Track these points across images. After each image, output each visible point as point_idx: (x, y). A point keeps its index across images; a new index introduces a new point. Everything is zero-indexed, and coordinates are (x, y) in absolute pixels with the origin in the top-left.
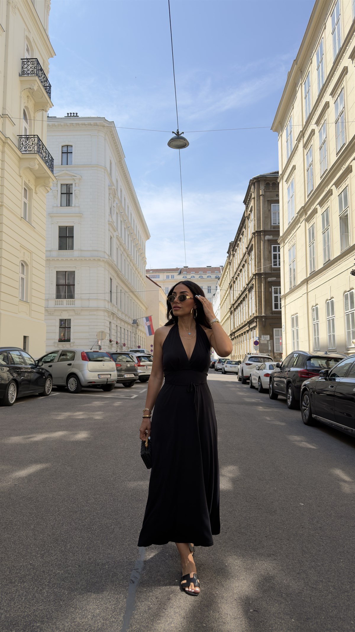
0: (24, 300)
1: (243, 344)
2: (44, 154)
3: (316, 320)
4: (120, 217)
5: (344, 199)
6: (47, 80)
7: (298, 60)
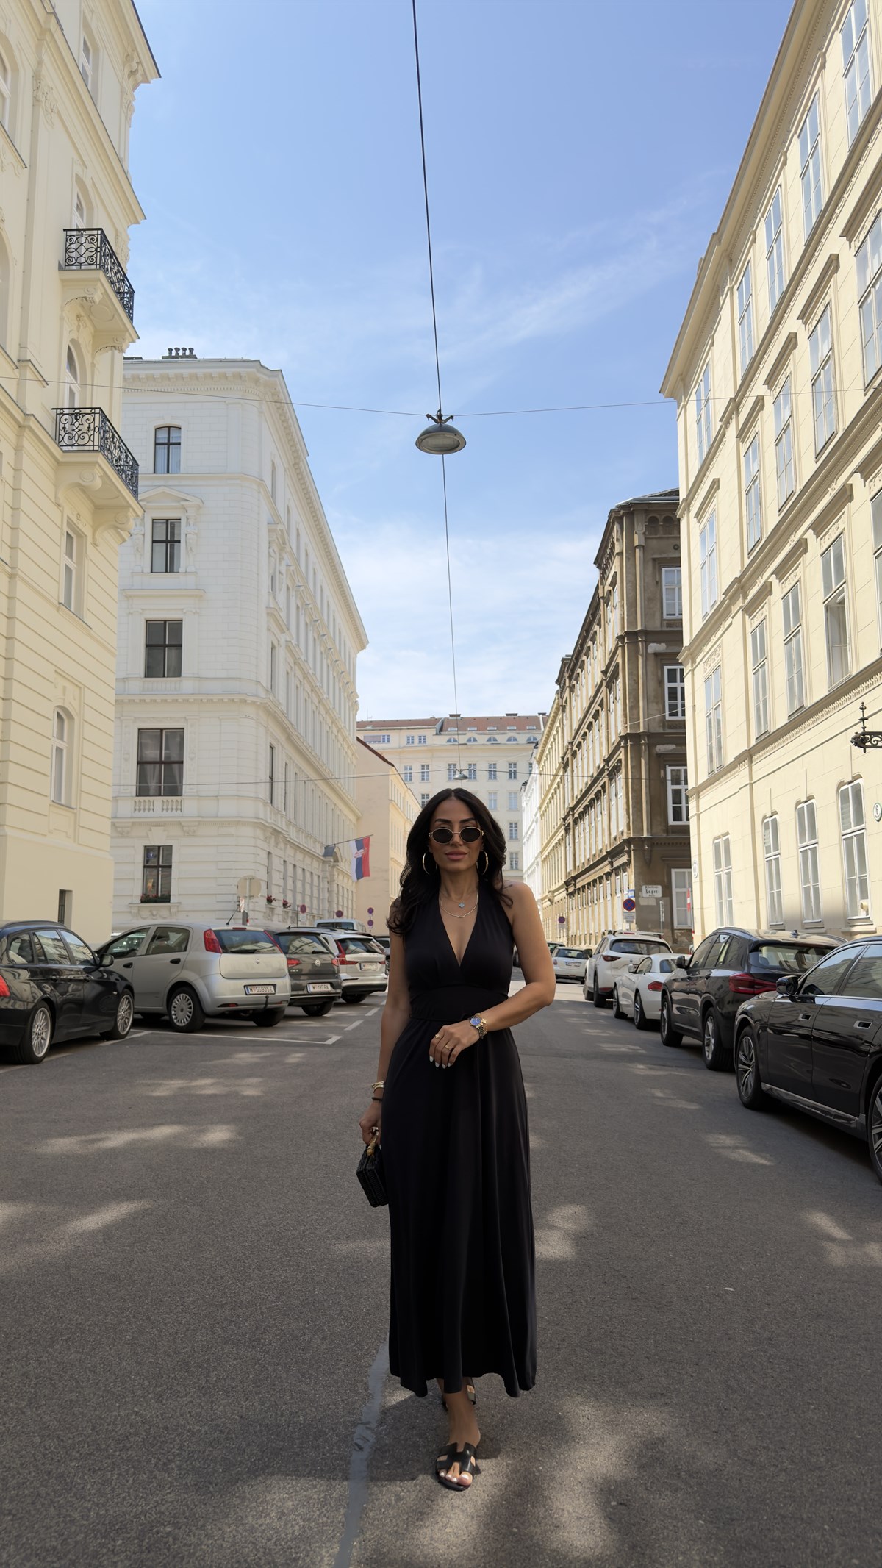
0: (63, 802)
1: (596, 907)
2: (116, 452)
3: (774, 851)
4: (296, 597)
5: (835, 564)
6: (124, 278)
7: (722, 233)
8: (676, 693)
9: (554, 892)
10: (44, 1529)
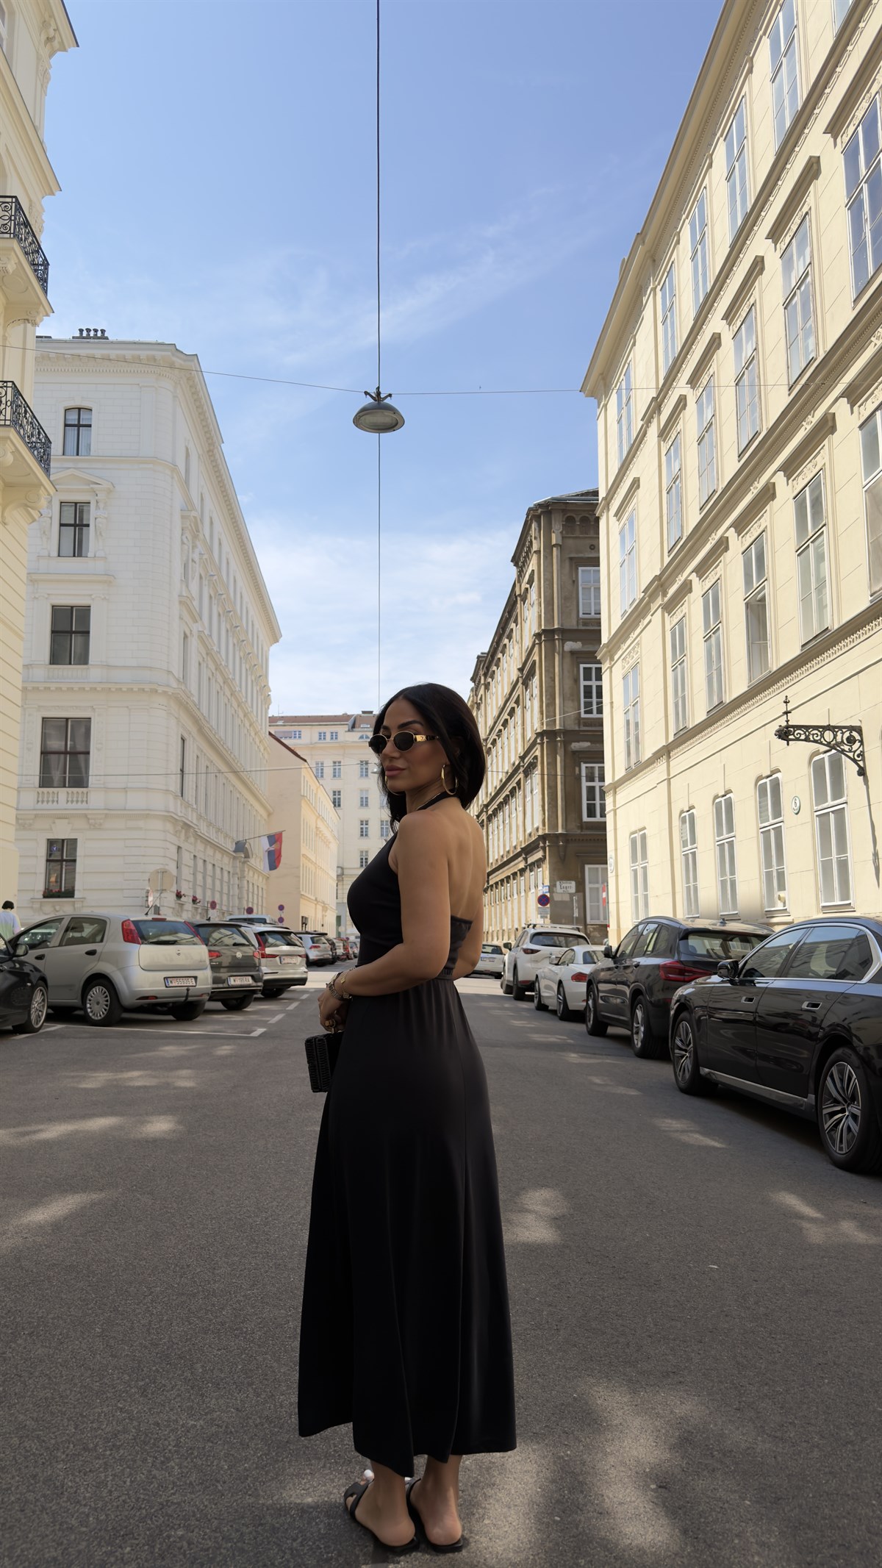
1: (509, 903)
2: (28, 428)
3: (691, 845)
4: (209, 587)
5: (757, 562)
6: (38, 250)
7: (646, 235)
8: (591, 693)
10: (40, 1538)
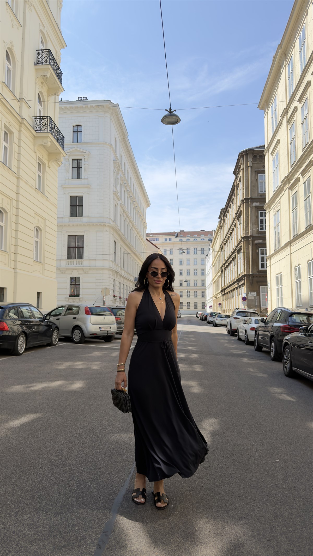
0: (38, 261)
1: (232, 300)
2: (56, 133)
3: (299, 279)
4: (124, 188)
6: (59, 68)
7: (282, 44)
8: (263, 221)
9: (217, 294)
